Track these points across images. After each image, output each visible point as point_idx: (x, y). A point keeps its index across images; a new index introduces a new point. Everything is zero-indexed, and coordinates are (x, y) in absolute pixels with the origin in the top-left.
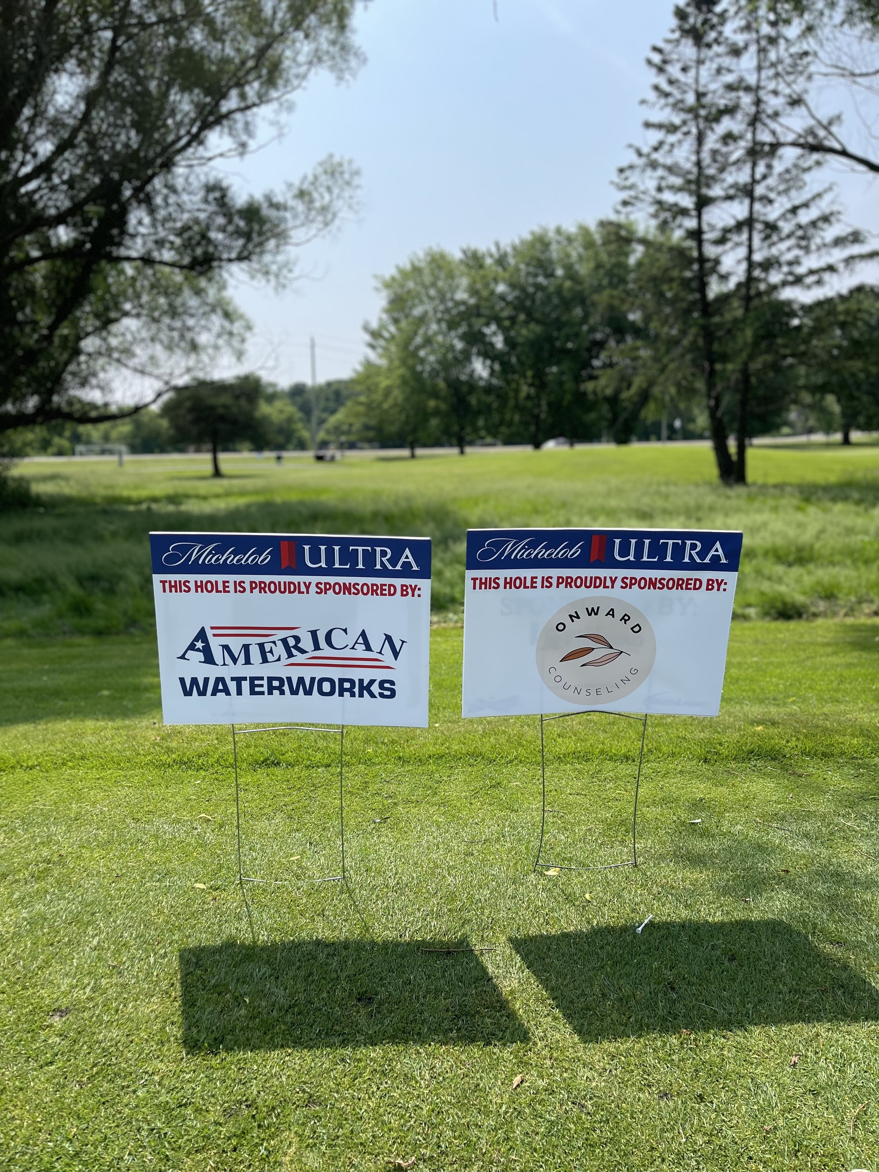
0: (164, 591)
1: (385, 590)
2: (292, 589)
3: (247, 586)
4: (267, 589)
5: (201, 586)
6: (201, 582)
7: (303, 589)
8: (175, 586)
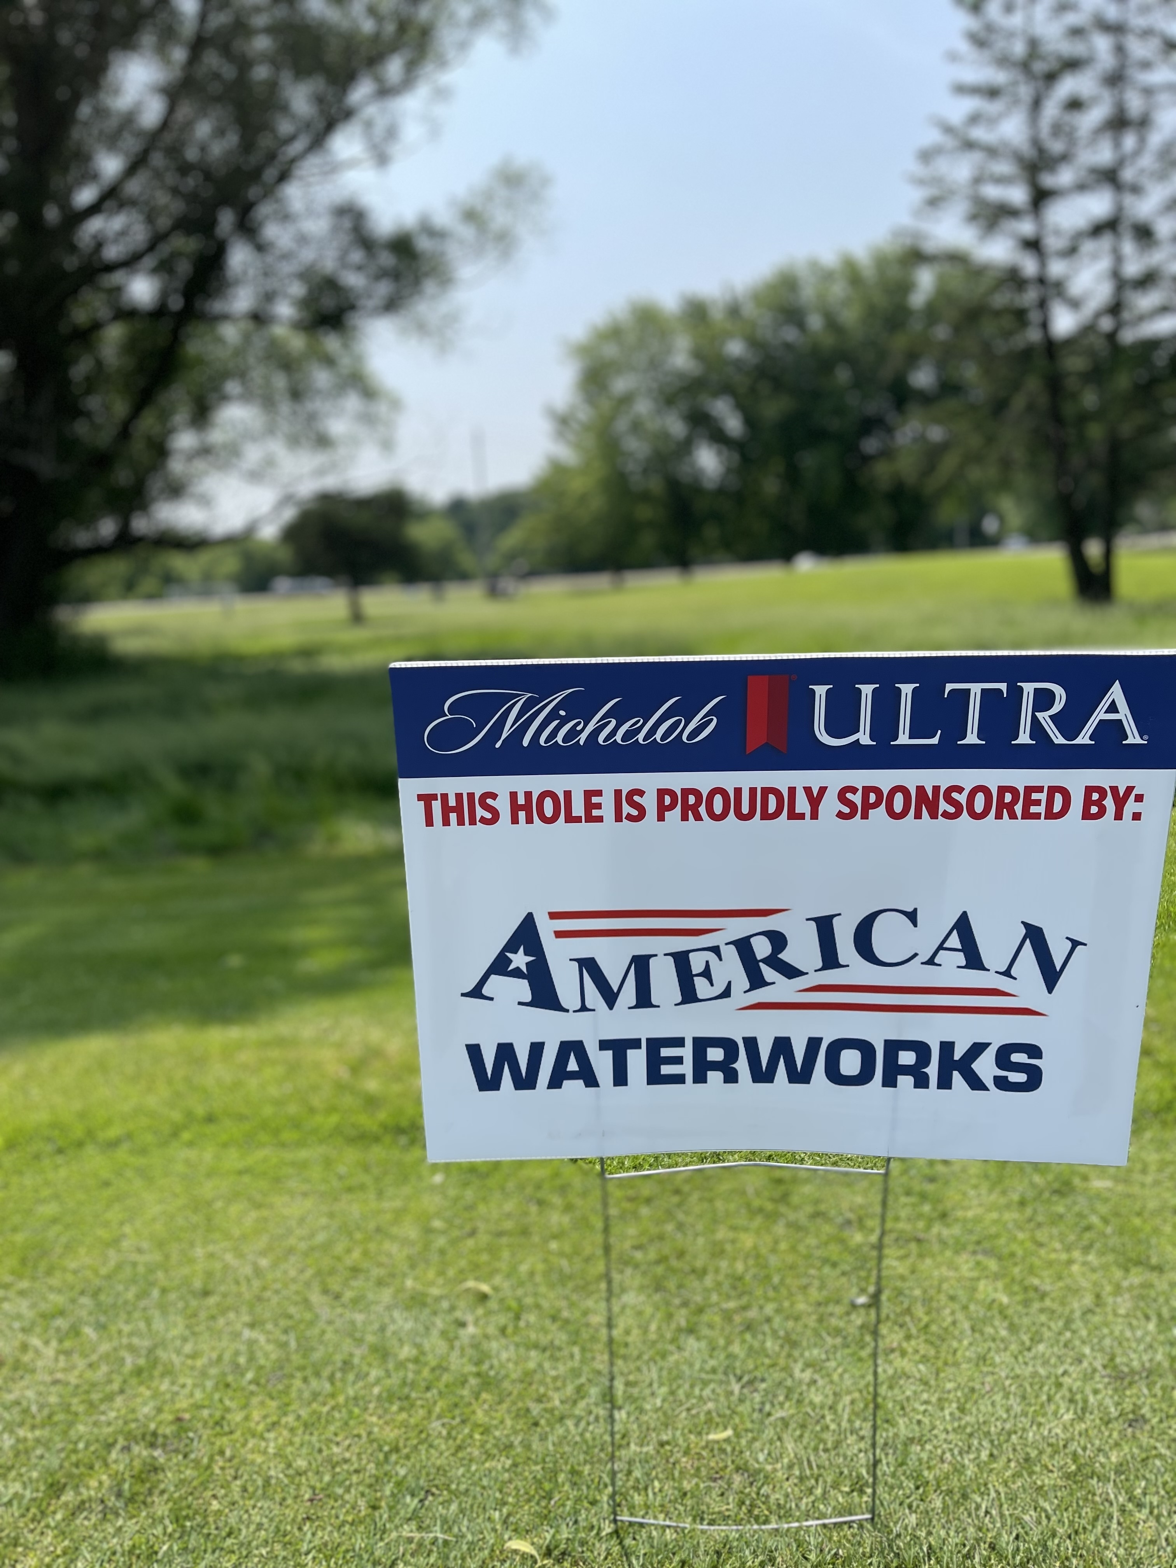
0: (429, 822)
1: (1038, 803)
2: (772, 808)
3: (649, 802)
4: (702, 810)
5: (527, 807)
6: (528, 795)
7: (802, 805)
8: (459, 809)
